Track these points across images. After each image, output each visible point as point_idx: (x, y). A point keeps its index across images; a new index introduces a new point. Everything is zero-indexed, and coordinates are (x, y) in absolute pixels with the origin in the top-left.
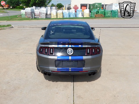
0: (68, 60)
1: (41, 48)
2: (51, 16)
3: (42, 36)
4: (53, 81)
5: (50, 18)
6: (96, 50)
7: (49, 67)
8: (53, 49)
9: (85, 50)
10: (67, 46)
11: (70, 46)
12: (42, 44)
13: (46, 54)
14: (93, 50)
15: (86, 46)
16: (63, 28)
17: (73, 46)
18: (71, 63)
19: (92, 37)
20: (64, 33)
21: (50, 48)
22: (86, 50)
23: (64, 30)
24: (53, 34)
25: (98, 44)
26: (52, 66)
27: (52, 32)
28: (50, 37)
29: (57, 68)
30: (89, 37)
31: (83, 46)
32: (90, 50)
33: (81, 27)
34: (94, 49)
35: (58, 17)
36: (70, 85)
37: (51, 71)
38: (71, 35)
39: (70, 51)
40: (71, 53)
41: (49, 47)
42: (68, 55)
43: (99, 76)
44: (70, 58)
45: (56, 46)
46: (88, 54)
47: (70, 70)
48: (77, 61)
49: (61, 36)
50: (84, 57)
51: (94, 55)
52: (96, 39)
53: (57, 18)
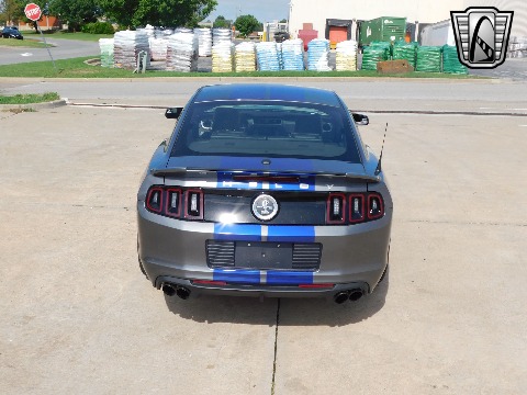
0: (257, 242)
1: (154, 189)
2: (211, 63)
3: (164, 143)
4: (201, 320)
5: (207, 72)
6: (365, 206)
7: (182, 265)
8: (201, 195)
9: (322, 203)
10: (253, 185)
11: (266, 186)
12: (158, 175)
13: (173, 213)
14: (356, 203)
15: (330, 188)
16: (247, 115)
17: (278, 187)
18: (268, 254)
19: (353, 152)
20: (251, 132)
21: (187, 193)
22: (329, 202)
23: (251, 121)
24: (207, 136)
25: (375, 182)
26: (195, 261)
27: (203, 128)
28: (193, 146)
29: (212, 270)
30: (342, 150)
31: (318, 188)
32: (344, 202)
33: (313, 112)
34: (360, 198)
35: (239, 69)
36: (262, 334)
37: (192, 281)
38: (275, 142)
41: (184, 189)
42: (256, 221)
43: (379, 304)
44: (265, 232)
45: (213, 185)
46: (335, 220)
47: (263, 281)
48: (290, 243)
49: (233, 144)
50: (320, 231)
51: (359, 222)
52: (368, 159)
53: (233, 73)
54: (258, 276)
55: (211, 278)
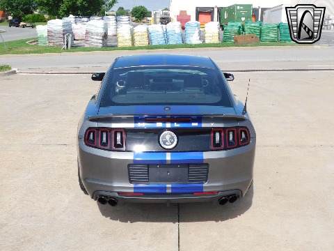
0: (163, 164)
1: (90, 130)
2: (117, 41)
3: (94, 97)
4: (124, 220)
5: (114, 47)
6: (237, 137)
7: (112, 182)
8: (124, 133)
9: (208, 135)
10: (159, 125)
11: (168, 125)
12: (92, 120)
13: (104, 146)
14: (231, 135)
15: (212, 125)
16: (149, 76)
17: (176, 125)
18: (171, 172)
19: (226, 100)
20: (153, 88)
21: (113, 132)
22: (212, 134)
23: (151, 81)
24: (122, 92)
25: (242, 120)
26: (121, 179)
27: (119, 87)
28: (115, 100)
29: (132, 185)
30: (218, 99)
31: (204, 125)
32: (222, 134)
33: (194, 72)
34: (233, 131)
35: (137, 44)
36: (169, 229)
37: (119, 193)
38: (172, 95)
39: (168, 137)
40: (172, 143)
41: (111, 129)
42: (164, 150)
43: (248, 205)
44: (168, 157)
45: (131, 125)
46: (217, 147)
47: (169, 191)
48: (187, 164)
49: (143, 97)
50: (207, 155)
51: (233, 148)
52: (237, 104)
53: (133, 48)
54: (166, 188)
55: (132, 191)
